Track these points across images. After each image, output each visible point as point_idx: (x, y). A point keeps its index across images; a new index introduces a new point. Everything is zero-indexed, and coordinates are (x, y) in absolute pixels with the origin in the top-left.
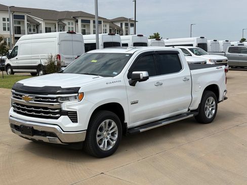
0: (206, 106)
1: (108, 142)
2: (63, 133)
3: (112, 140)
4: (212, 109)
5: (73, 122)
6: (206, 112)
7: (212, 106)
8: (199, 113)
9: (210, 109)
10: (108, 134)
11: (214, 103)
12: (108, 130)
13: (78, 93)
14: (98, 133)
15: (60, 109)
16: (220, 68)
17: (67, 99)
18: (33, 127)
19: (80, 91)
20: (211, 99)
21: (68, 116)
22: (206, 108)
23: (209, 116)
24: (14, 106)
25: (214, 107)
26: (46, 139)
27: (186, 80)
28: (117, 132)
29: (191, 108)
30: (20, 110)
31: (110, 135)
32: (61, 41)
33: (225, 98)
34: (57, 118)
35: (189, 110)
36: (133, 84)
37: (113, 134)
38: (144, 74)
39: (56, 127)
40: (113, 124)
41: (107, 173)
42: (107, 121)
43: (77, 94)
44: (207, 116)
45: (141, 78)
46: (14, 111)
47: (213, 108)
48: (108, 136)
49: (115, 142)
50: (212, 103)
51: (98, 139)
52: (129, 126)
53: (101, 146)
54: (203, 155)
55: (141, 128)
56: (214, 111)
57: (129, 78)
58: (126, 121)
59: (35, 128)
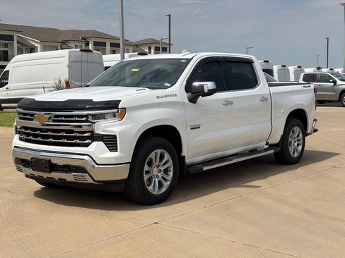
0: (290, 139)
1: (159, 182)
2: (97, 166)
3: (165, 180)
4: (298, 145)
5: (110, 150)
6: (290, 148)
7: (298, 140)
8: (282, 148)
9: (296, 144)
10: (160, 171)
11: (301, 135)
12: (159, 165)
13: (118, 109)
14: (146, 168)
15: (92, 132)
16: (308, 86)
17: (102, 117)
18: (50, 160)
19: (120, 106)
20: (297, 130)
21: (104, 142)
22: (291, 142)
23: (294, 154)
24: (19, 133)
25: (301, 142)
26: (70, 177)
27: (264, 99)
28: (172, 169)
29: (271, 142)
30: (30, 138)
31: (162, 173)
32: (72, 62)
33: (315, 131)
34: (87, 145)
35: (267, 144)
36: (193, 100)
37: (166, 171)
38: (209, 85)
39: (86, 157)
40: (167, 156)
41: (164, 223)
42: (159, 151)
43: (116, 110)
44: (292, 153)
45: (206, 91)
46: (21, 139)
47: (299, 142)
48: (159, 174)
49: (168, 183)
50: (298, 136)
51: (146, 177)
52: (188, 161)
53: (150, 188)
54: (297, 200)
55: (205, 166)
56: (300, 148)
57: (187, 92)
58: (184, 153)
59: (54, 161)
